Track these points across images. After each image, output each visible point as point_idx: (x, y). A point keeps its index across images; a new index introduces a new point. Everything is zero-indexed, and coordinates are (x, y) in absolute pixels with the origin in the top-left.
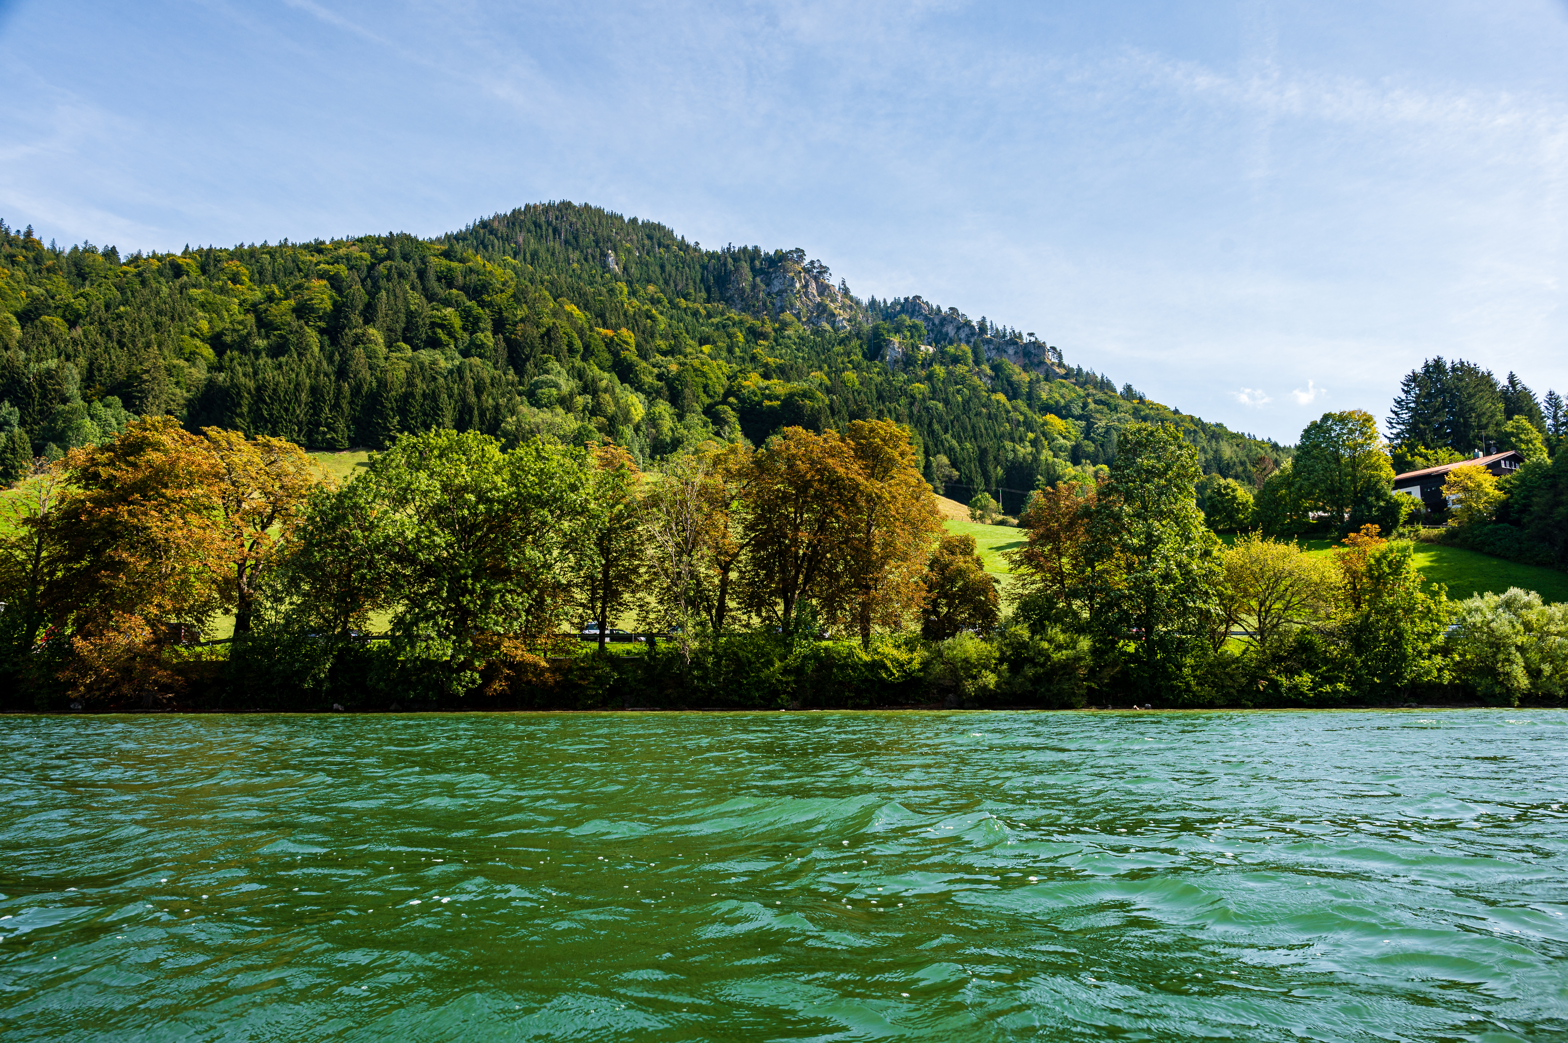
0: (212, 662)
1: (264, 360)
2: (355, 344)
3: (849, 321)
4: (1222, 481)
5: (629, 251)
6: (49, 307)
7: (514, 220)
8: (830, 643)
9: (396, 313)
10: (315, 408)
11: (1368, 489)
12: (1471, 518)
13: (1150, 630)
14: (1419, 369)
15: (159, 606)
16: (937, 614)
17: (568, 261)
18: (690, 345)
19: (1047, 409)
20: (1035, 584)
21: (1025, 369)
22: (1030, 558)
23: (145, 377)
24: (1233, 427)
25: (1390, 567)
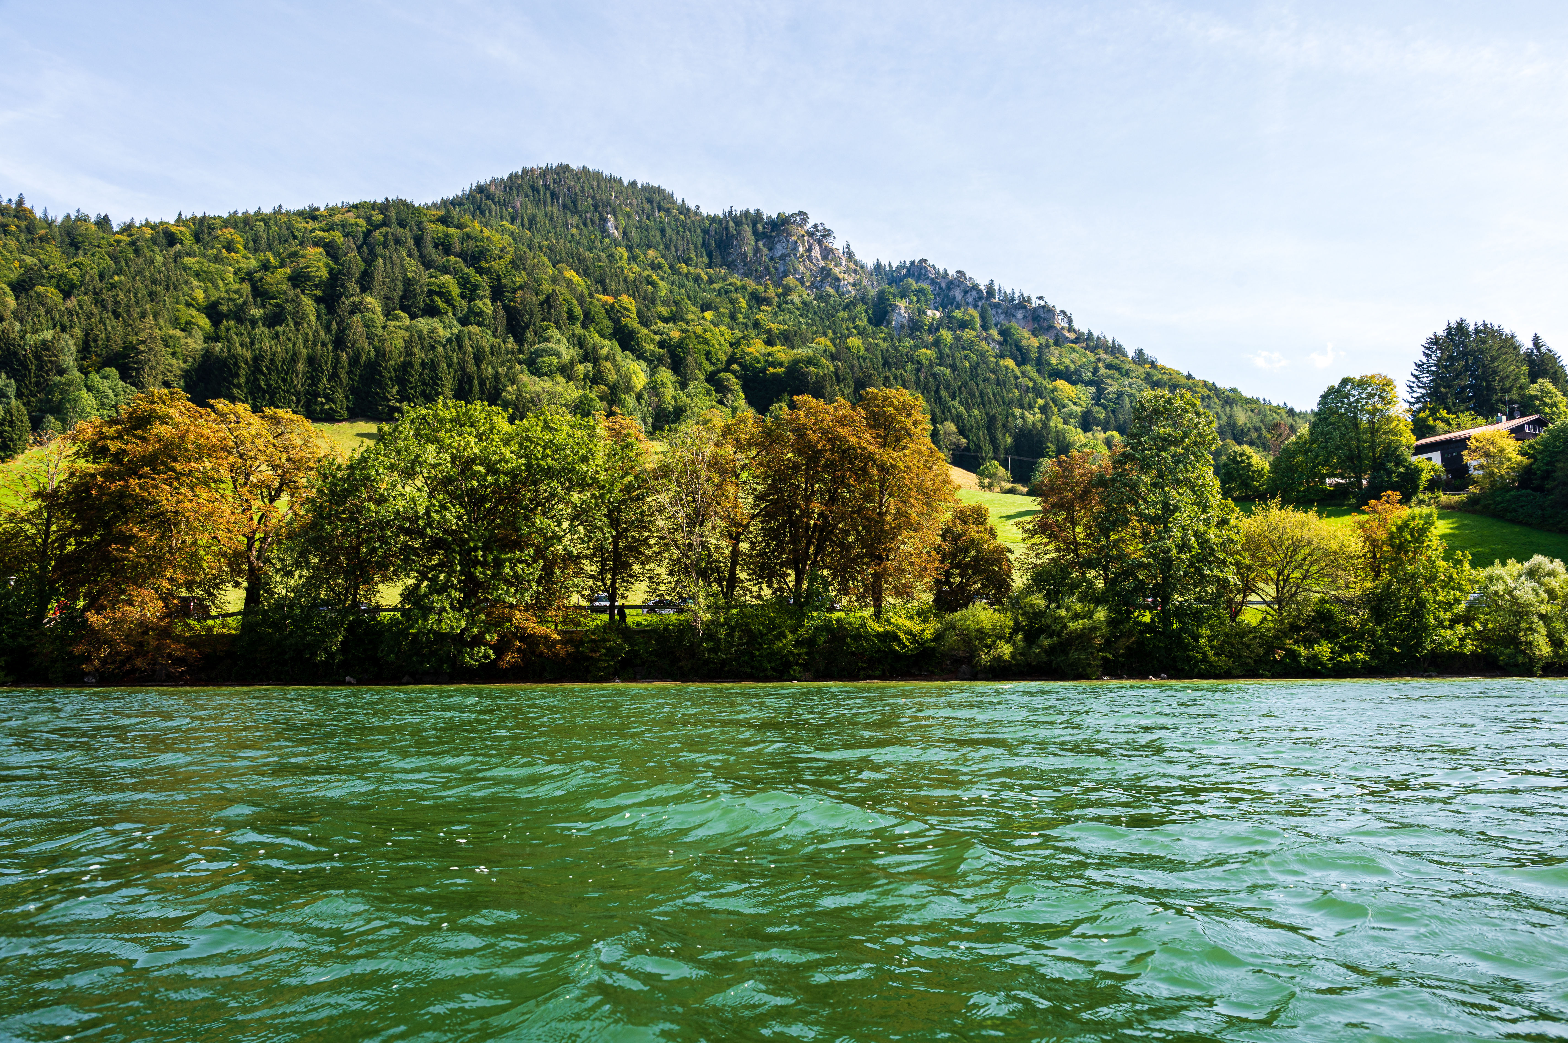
0: (223, 636)
1: (261, 330)
2: (352, 313)
3: (854, 285)
4: (1238, 448)
5: (629, 216)
6: (43, 277)
7: (512, 184)
8: (842, 615)
9: (393, 281)
10: (314, 380)
11: (1387, 455)
12: (1493, 484)
13: (1166, 600)
14: (1441, 332)
15: (171, 580)
16: (950, 584)
17: (566, 226)
18: (692, 311)
19: (1056, 374)
20: (1050, 554)
21: (1034, 333)
22: (1043, 528)
23: (142, 347)
24: (1247, 392)
25: (1412, 535)
